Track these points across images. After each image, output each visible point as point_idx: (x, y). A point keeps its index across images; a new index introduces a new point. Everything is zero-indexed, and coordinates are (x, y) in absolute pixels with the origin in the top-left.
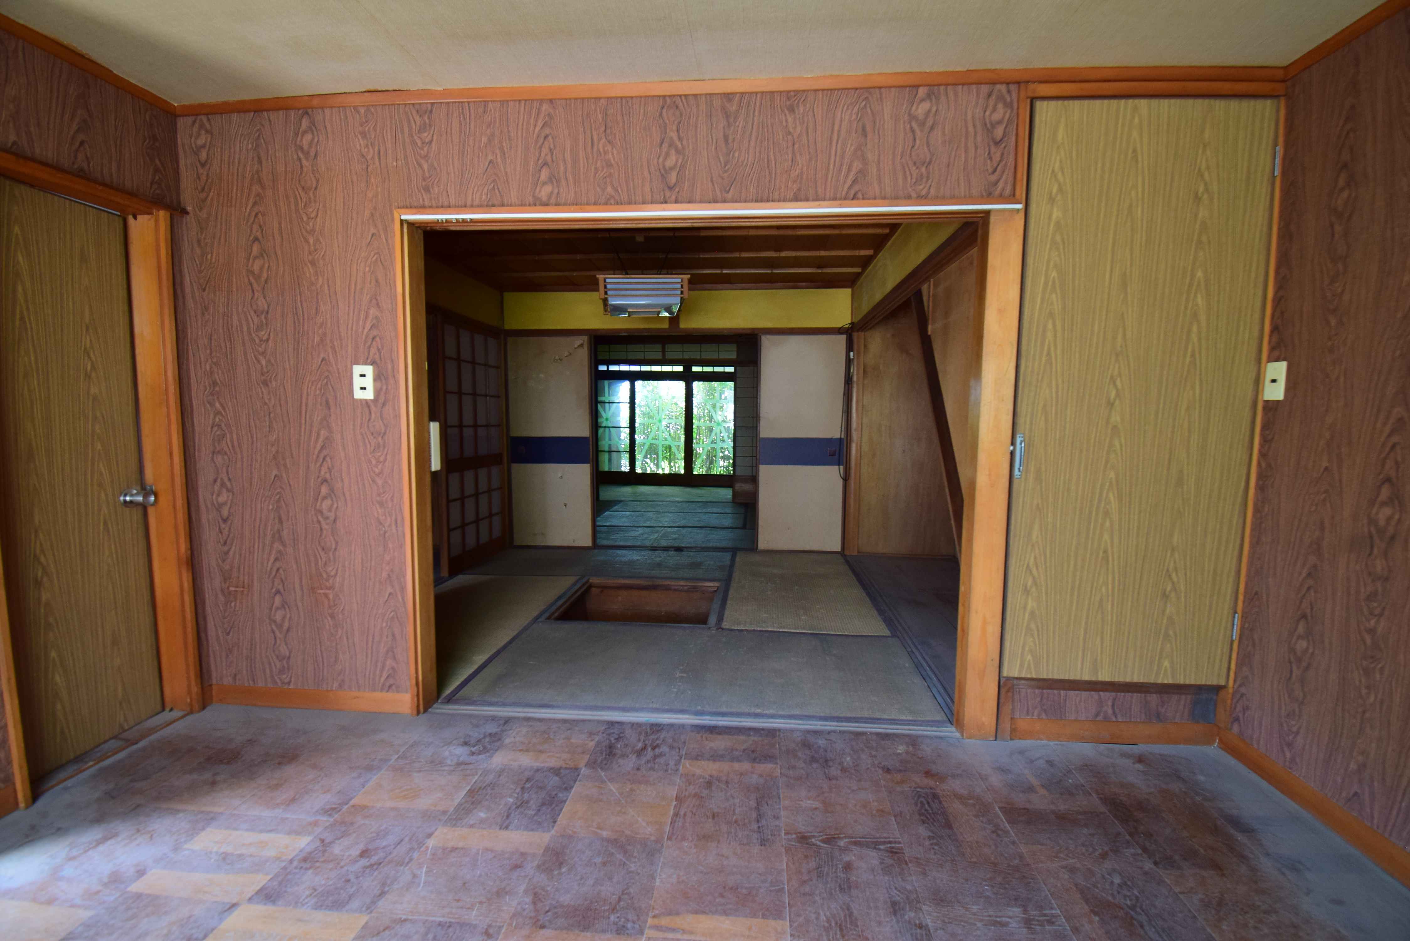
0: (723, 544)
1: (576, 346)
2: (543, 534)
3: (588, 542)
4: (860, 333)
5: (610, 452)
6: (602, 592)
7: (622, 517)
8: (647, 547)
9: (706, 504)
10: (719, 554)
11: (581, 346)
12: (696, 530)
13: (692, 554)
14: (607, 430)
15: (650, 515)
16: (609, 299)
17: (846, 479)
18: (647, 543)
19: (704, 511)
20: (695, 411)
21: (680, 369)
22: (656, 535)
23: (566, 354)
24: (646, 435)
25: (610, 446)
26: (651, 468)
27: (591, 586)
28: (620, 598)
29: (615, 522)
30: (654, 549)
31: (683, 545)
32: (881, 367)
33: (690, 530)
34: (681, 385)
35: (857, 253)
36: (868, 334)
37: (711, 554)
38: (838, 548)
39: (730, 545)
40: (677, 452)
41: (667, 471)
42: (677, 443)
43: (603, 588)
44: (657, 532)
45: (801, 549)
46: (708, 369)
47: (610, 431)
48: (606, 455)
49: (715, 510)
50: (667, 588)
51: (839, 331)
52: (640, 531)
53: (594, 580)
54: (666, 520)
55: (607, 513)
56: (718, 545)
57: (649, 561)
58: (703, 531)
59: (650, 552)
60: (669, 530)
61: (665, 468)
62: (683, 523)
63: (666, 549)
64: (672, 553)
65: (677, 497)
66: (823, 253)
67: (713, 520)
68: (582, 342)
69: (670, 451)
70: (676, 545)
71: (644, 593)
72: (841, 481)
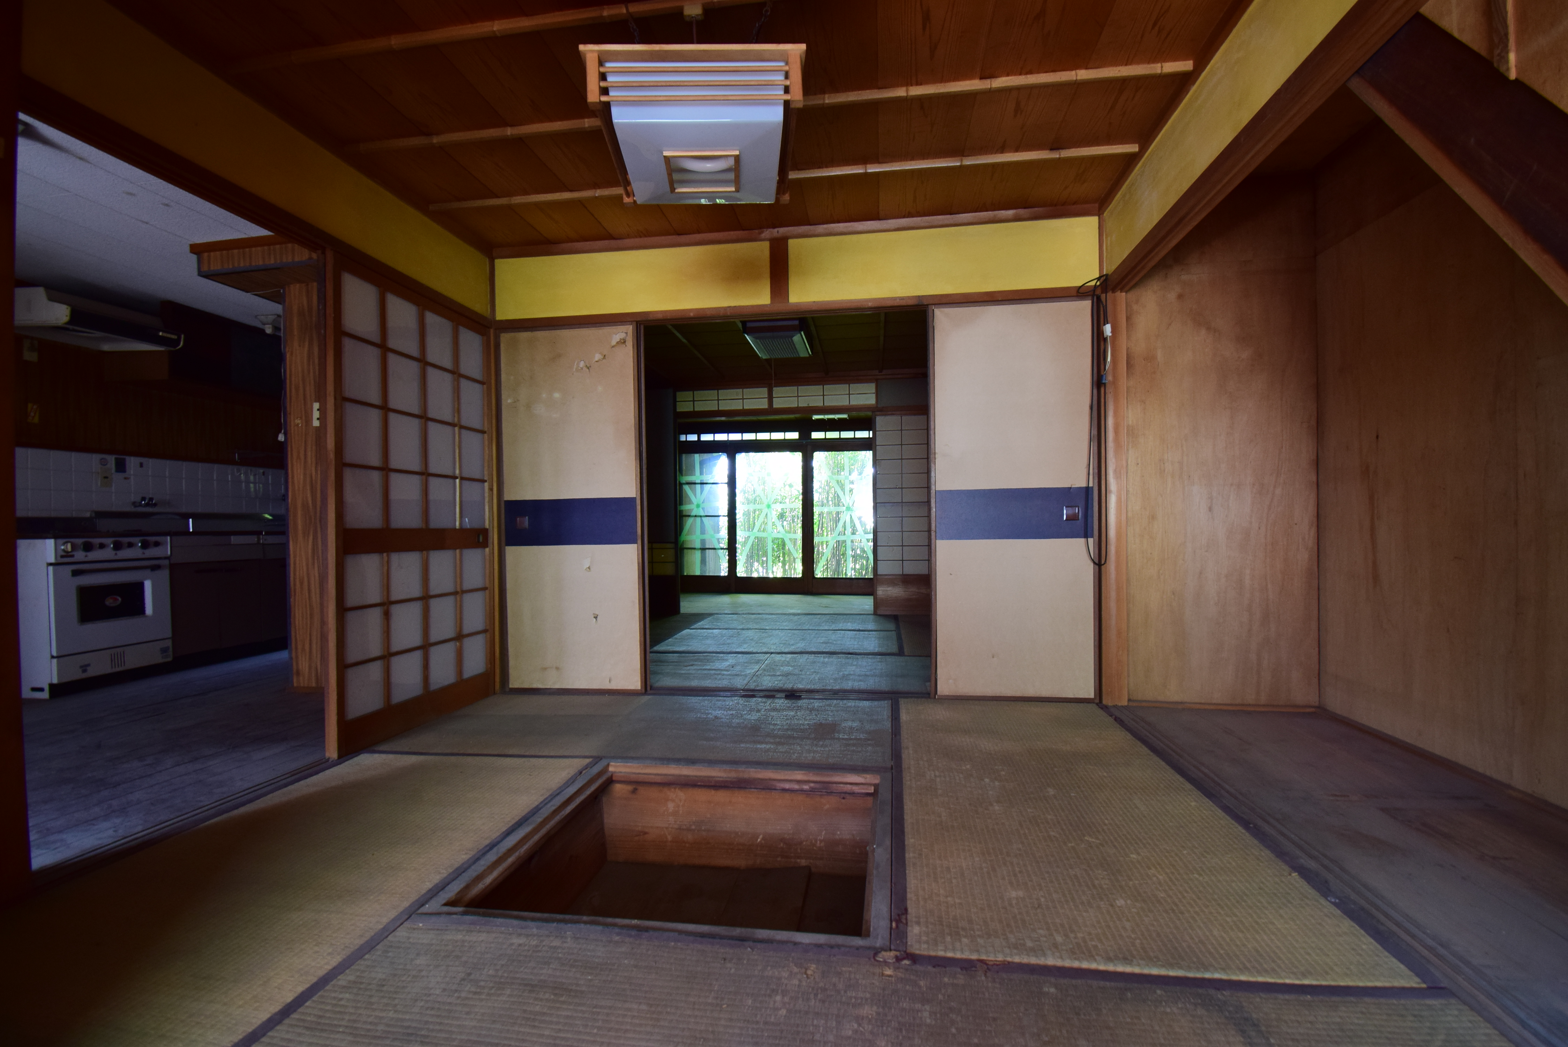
0: (870, 684)
1: (614, 343)
2: (557, 668)
3: (634, 682)
4: (1118, 294)
5: (703, 549)
6: (634, 791)
7: (707, 638)
8: (737, 690)
9: (836, 616)
10: (866, 704)
11: (623, 342)
12: (821, 658)
13: (817, 704)
14: (698, 519)
15: (750, 633)
16: (615, 111)
17: (1099, 563)
18: (739, 683)
19: (833, 627)
20: (816, 497)
21: (794, 435)
22: (757, 667)
23: (598, 357)
24: (750, 528)
25: (703, 541)
26: (758, 572)
27: (610, 781)
28: (671, 806)
29: (695, 646)
30: (750, 693)
31: (800, 686)
32: (1160, 354)
33: (812, 657)
34: (796, 458)
35: (1156, 68)
36: (1132, 295)
37: (851, 703)
38: (1089, 692)
39: (883, 685)
40: (793, 550)
41: (779, 575)
42: (792, 536)
43: (637, 784)
44: (758, 662)
45: (1018, 694)
46: (833, 435)
47: (702, 522)
48: (698, 554)
49: (850, 626)
50: (766, 786)
51: (1079, 293)
52: (731, 660)
53: (616, 768)
54: (773, 642)
55: (686, 632)
56: (863, 686)
57: (736, 721)
58: (834, 659)
59: (741, 701)
60: (778, 657)
61: (777, 572)
62: (800, 646)
63: (770, 694)
64: (780, 702)
65: (792, 608)
66: (1083, 74)
67: (850, 642)
68: (623, 335)
69: (783, 548)
70: (789, 686)
71: (721, 796)
72: (1091, 565)
